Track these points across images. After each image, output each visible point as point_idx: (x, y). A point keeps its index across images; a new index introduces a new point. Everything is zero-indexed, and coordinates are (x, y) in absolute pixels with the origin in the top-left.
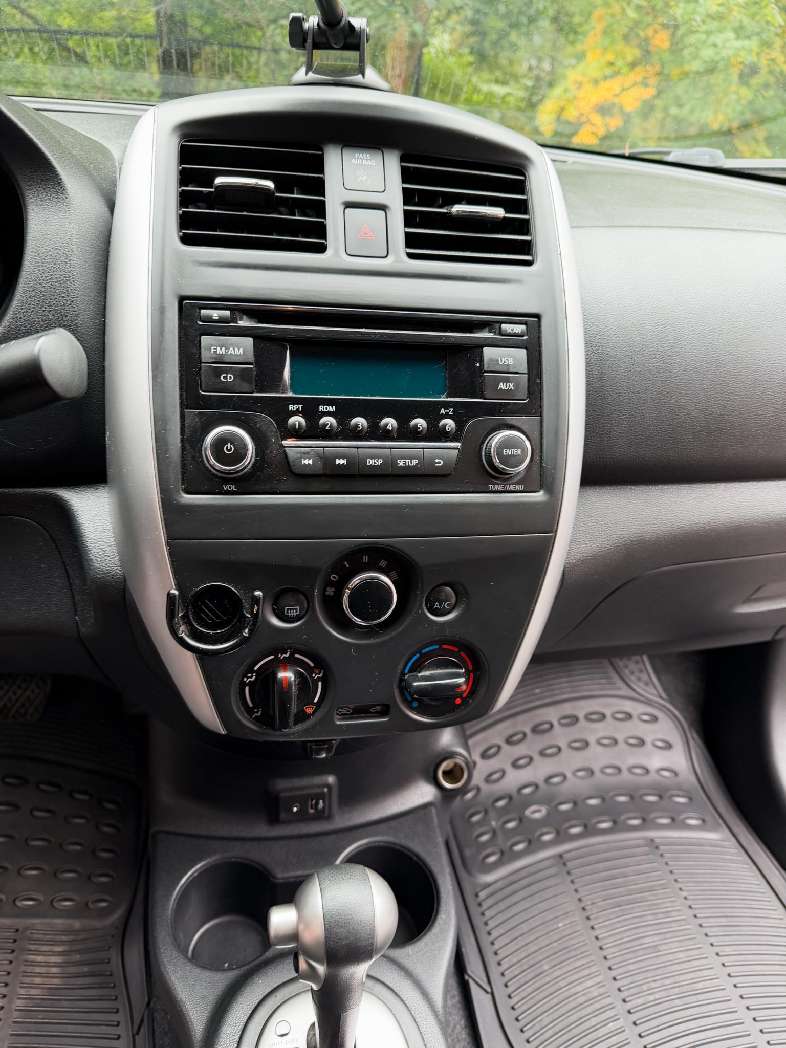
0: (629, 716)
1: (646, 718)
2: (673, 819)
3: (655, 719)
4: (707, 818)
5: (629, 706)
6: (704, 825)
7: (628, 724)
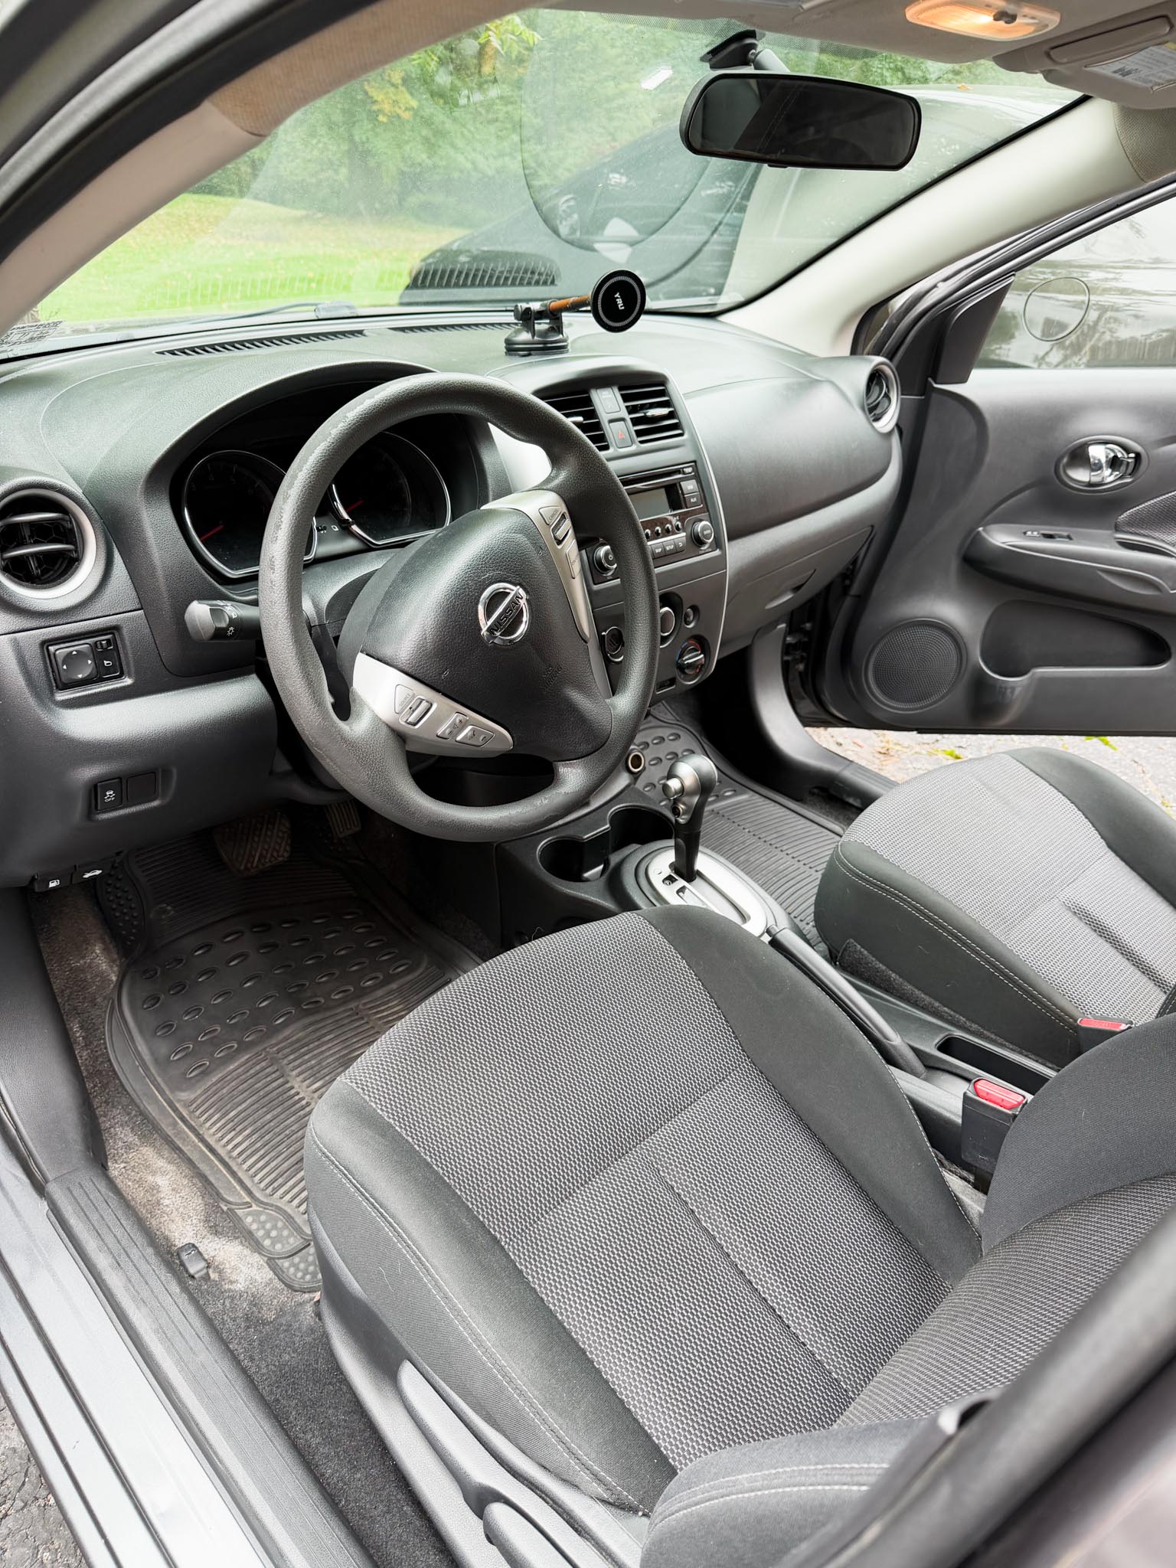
0: (662, 739)
1: (671, 738)
2: (717, 796)
3: (678, 736)
4: (737, 789)
5: (660, 732)
6: (736, 793)
7: (663, 745)
